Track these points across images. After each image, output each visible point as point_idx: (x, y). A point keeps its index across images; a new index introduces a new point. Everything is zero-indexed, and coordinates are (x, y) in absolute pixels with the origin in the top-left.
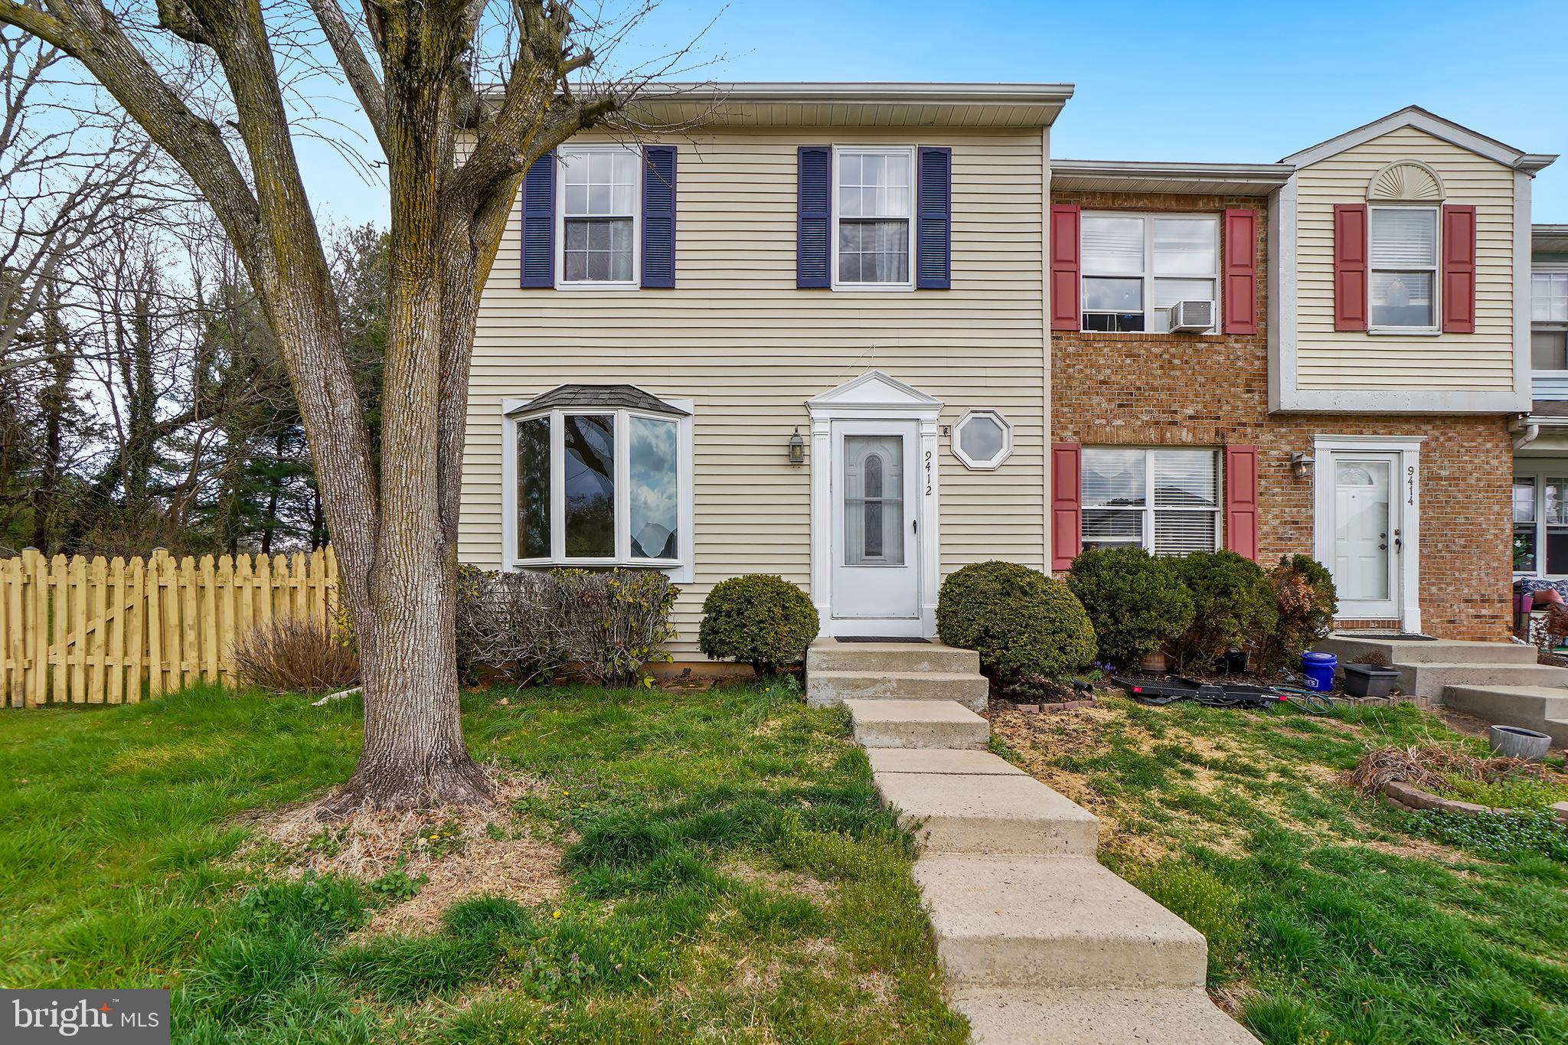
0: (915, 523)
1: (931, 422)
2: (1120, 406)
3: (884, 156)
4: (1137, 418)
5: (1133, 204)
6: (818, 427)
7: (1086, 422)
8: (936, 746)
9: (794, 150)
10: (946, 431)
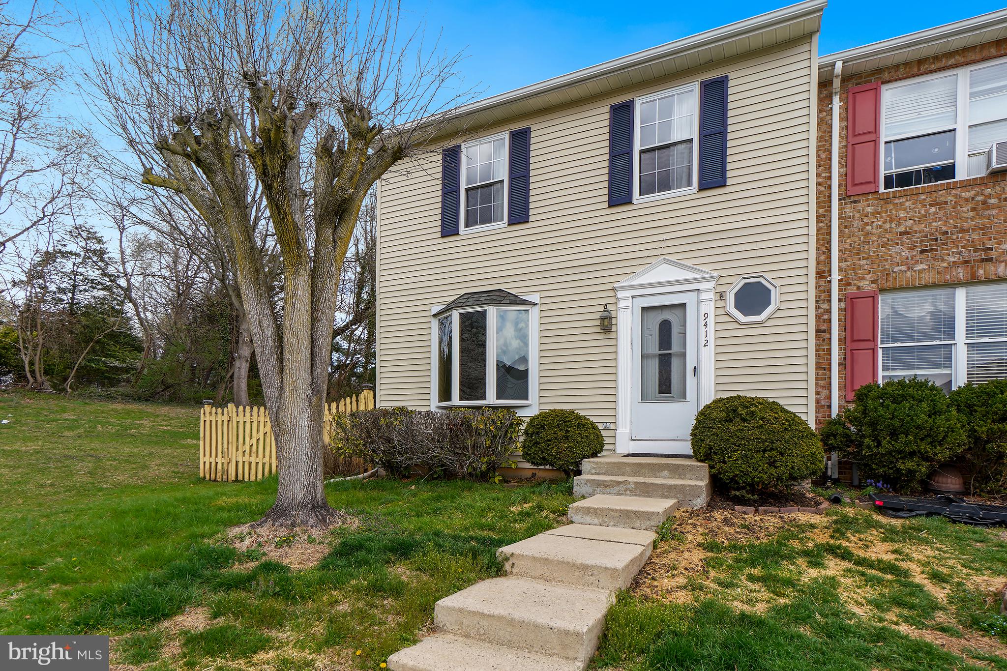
0: (695, 368)
1: (707, 291)
2: (922, 252)
3: (674, 95)
4: (943, 260)
5: (943, 63)
6: (622, 304)
7: (885, 270)
8: (623, 526)
9: (607, 109)
10: (722, 296)
